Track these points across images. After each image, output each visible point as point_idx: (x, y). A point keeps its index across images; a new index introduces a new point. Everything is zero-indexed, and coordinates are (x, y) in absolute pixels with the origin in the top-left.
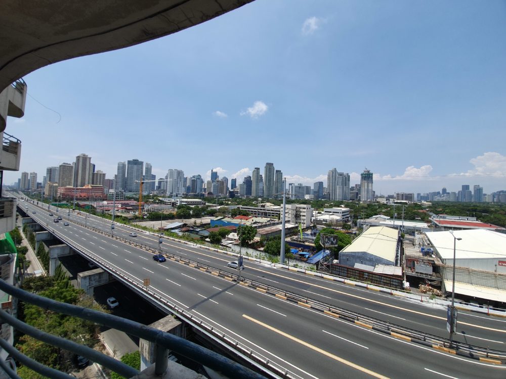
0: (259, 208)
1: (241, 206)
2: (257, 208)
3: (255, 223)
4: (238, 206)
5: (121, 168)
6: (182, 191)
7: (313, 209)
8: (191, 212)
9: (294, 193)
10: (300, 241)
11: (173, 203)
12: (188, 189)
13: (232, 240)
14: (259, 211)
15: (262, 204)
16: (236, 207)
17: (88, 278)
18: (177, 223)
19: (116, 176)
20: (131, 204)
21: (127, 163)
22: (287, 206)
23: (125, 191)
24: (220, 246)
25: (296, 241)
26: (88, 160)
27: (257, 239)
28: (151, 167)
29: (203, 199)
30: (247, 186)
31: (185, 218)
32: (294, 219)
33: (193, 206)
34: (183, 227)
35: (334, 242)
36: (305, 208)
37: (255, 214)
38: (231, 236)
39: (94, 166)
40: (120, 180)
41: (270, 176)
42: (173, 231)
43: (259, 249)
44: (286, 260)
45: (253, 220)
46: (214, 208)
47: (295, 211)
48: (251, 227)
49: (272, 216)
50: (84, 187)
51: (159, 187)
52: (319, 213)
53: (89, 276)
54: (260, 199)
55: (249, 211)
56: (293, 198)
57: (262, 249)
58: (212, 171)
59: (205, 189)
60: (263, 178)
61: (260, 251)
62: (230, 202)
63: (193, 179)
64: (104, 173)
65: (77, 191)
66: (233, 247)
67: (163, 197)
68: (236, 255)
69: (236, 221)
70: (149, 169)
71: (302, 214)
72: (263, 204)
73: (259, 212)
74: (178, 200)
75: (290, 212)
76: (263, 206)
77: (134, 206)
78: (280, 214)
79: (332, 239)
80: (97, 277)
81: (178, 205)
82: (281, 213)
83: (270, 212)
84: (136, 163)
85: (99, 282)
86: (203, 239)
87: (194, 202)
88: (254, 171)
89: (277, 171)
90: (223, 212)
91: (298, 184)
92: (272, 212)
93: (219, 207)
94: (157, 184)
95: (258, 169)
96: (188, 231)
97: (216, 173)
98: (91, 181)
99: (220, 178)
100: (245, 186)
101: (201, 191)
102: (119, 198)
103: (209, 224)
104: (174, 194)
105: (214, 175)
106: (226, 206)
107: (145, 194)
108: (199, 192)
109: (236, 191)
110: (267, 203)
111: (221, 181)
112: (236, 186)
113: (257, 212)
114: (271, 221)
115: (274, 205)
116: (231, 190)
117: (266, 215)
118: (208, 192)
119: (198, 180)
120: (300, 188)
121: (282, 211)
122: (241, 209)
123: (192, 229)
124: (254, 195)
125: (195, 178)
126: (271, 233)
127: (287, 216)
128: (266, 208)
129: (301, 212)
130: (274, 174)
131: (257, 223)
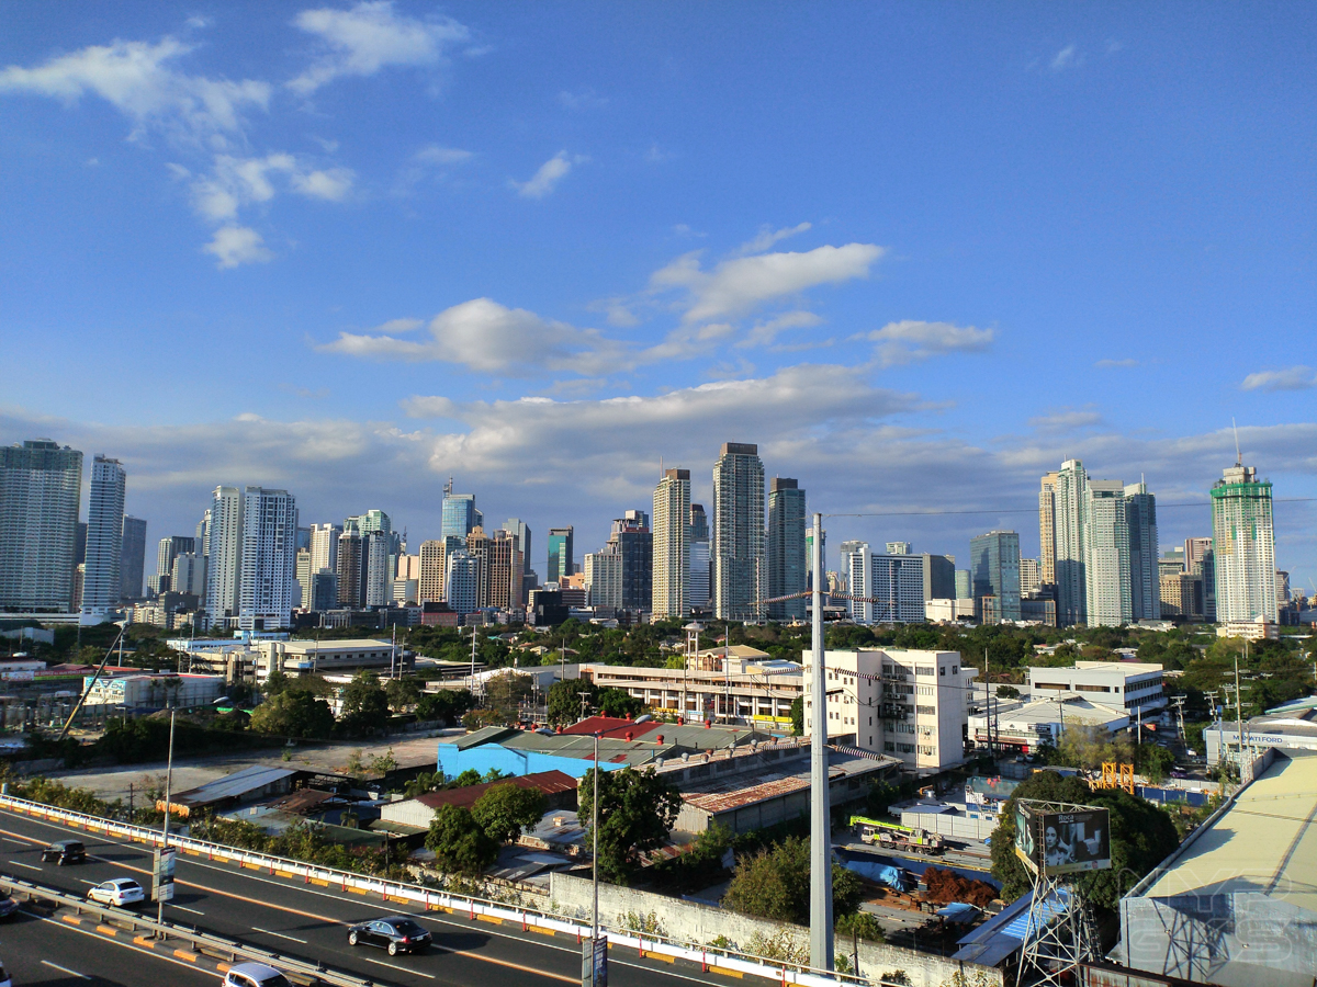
1: (598, 667)
2: (681, 673)
3: (675, 751)
4: (583, 667)
7: (971, 671)
9: (866, 592)
11: (238, 665)
12: (321, 588)
14: (693, 687)
15: (705, 653)
16: (573, 672)
18: (258, 772)
22: (836, 659)
28: (122, 475)
29: (399, 638)
30: (627, 565)
32: (874, 730)
34: (291, 791)
35: (1093, 843)
36: (929, 671)
37: (675, 705)
41: (742, 510)
46: (462, 682)
47: (875, 686)
48: (653, 773)
51: (165, 582)
52: (1002, 693)
54: (693, 628)
60: (711, 521)
62: (538, 650)
63: (349, 533)
66: (560, 891)
70: (110, 486)
71: (914, 700)
72: (713, 653)
73: (694, 694)
76: (715, 664)
78: (799, 701)
79: (1080, 829)
81: (267, 672)
83: (747, 691)
86: (396, 848)
89: (781, 483)
92: (756, 692)
93: (485, 676)
96: (311, 811)
100: (619, 565)
103: (432, 767)
105: (459, 513)
108: (378, 604)
109: (571, 588)
110: (732, 648)
111: (493, 543)
112: (574, 562)
113: (684, 695)
114: (755, 741)
115: (768, 655)
116: (549, 587)
117: (731, 712)
118: (429, 599)
119: (372, 538)
120: (897, 564)
121: (809, 686)
122: (596, 680)
123: (337, 801)
124: (665, 609)
125: (356, 528)
126: (759, 804)
127: (837, 715)
128: (728, 671)
129: (910, 690)
130: (762, 497)
131: (685, 755)
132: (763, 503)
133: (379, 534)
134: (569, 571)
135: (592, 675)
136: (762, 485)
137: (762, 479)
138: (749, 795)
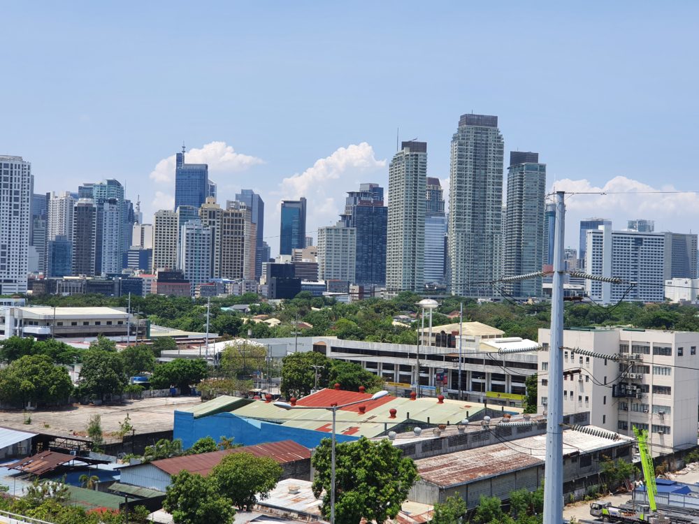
0: (425, 349)
1: (331, 341)
2: (413, 349)
3: (407, 426)
4: (316, 340)
8: (74, 375)
9: (607, 273)
12: (57, 256)
14: (426, 363)
15: (438, 329)
16: (306, 345)
22: (573, 338)
27: (417, 510)
30: (361, 239)
31: (42, 407)
32: (609, 409)
33: (84, 345)
34: (32, 453)
36: (667, 351)
37: (406, 380)
38: (281, 494)
41: (479, 185)
45: (393, 413)
46: (195, 351)
47: (612, 367)
48: (387, 447)
49: (495, 388)
54: (429, 303)
55: (371, 365)
56: (605, 299)
58: (180, 158)
59: (145, 256)
62: (273, 322)
63: (83, 201)
69: (306, 417)
71: (650, 379)
72: (447, 329)
73: (426, 370)
74: (5, 311)
75: (588, 370)
76: (448, 340)
78: (533, 382)
81: (6, 337)
82: (542, 374)
83: (480, 368)
86: (135, 511)
87: (86, 321)
88: (397, 159)
89: (517, 158)
90: (242, 374)
91: (631, 225)
92: (490, 369)
93: (219, 347)
95: (417, 149)
96: (55, 473)
97: (202, 171)
100: (353, 238)
101: (125, 265)
103: (168, 435)
105: (193, 183)
106: (253, 343)
108: (113, 272)
109: (304, 260)
110: (465, 325)
111: (226, 214)
112: (307, 235)
113: (416, 371)
114: (487, 418)
115: (502, 332)
116: (283, 260)
117: (464, 388)
118: (162, 270)
119: (106, 206)
120: (638, 241)
121: (545, 364)
122: (329, 354)
123: (78, 463)
124: (400, 285)
125: (90, 196)
126: (490, 479)
127: (572, 393)
128: (462, 348)
129: (647, 369)
130: (500, 171)
131: (417, 429)
132: (501, 177)
133: (113, 202)
134: (301, 245)
135: (325, 347)
136: (501, 159)
137: (501, 152)
138: (481, 469)
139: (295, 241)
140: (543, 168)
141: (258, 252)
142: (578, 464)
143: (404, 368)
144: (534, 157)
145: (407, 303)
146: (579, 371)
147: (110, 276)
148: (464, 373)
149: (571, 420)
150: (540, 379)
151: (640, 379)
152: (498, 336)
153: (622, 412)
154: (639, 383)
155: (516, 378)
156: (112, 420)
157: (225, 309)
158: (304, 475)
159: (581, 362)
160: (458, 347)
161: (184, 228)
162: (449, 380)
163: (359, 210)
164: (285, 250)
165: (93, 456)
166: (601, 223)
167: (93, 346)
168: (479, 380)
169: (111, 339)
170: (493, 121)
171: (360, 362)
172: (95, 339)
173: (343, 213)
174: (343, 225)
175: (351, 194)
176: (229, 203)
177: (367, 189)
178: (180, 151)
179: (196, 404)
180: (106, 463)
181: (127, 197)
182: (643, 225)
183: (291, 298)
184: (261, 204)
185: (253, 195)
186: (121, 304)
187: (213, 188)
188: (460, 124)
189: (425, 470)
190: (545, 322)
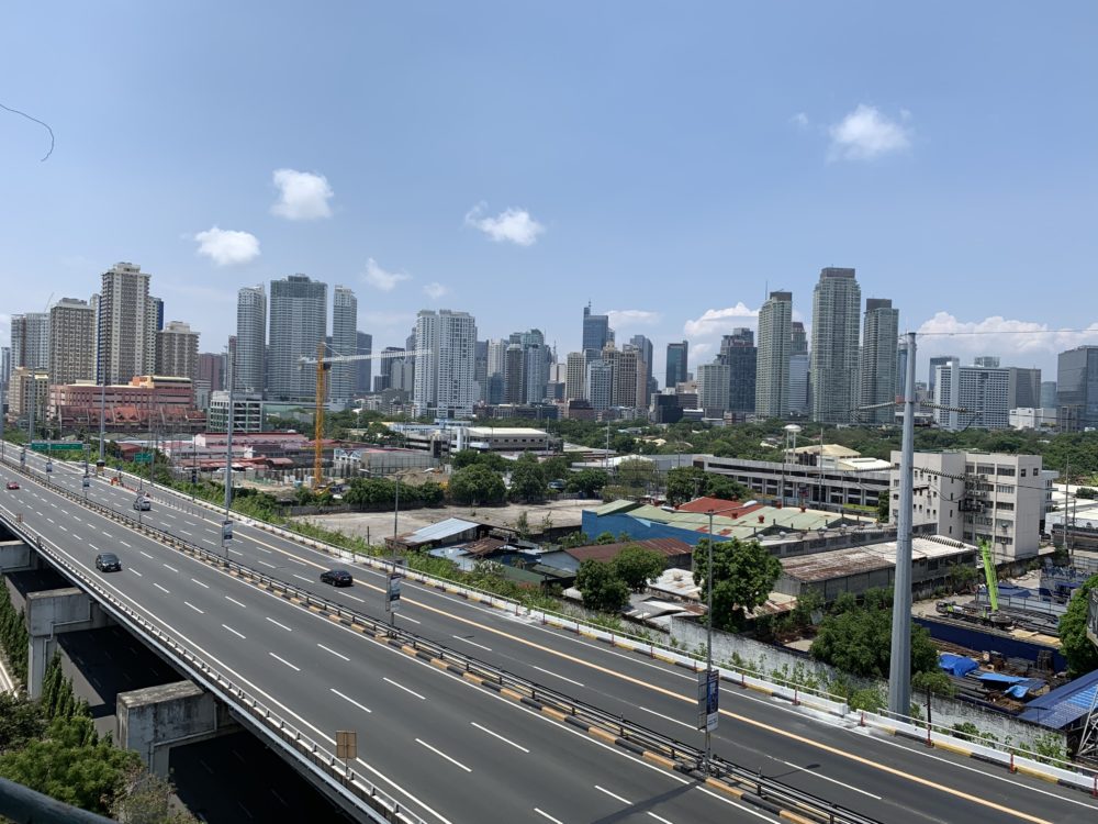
0: (789, 467)
1: (708, 458)
2: (780, 466)
3: (774, 530)
4: (696, 457)
5: (250, 308)
6: (473, 396)
9: (954, 404)
10: (986, 622)
11: (437, 443)
12: (494, 388)
13: (671, 598)
14: (790, 478)
15: (801, 450)
16: (688, 461)
17: (150, 712)
18: (453, 523)
19: (232, 341)
20: (288, 446)
21: (268, 292)
22: (923, 460)
23: (264, 399)
24: (624, 624)
25: (967, 618)
26: (140, 283)
27: (782, 599)
28: (354, 302)
29: (550, 429)
30: (734, 374)
31: (484, 504)
32: (955, 521)
33: (514, 457)
34: (477, 538)
36: (1009, 472)
37: (772, 492)
38: (667, 580)
39: (161, 304)
40: (246, 357)
41: (839, 328)
42: (436, 552)
43: (793, 645)
44: (914, 700)
45: (762, 520)
46: (598, 464)
47: (959, 485)
48: (756, 546)
49: (851, 501)
50: (131, 385)
51: (385, 382)
52: (1082, 494)
53: (156, 705)
54: (791, 427)
55: (742, 479)
56: (953, 425)
57: (804, 645)
59: (560, 388)
60: (809, 338)
61: (796, 653)
62: (660, 442)
63: (513, 346)
64: (193, 330)
65: (110, 398)
66: (678, 631)
67: (403, 419)
68: (690, 662)
69: (687, 520)
70: (347, 312)
71: (994, 496)
72: (809, 449)
73: (791, 484)
74: (457, 430)
75: (936, 486)
76: (810, 459)
77: (297, 452)
78: (885, 497)
80: (180, 712)
81: (457, 450)
82: (893, 490)
83: (838, 484)
84: (299, 288)
85: (187, 728)
86: (553, 587)
87: (515, 439)
88: (765, 307)
90: (636, 483)
91: (978, 361)
92: (847, 485)
93: (617, 461)
94: (376, 371)
95: (783, 298)
96: (494, 554)
97: (604, 321)
98: (151, 363)
99: (620, 343)
101: (545, 395)
102: (247, 422)
103: (578, 528)
104: (442, 406)
105: (596, 331)
106: (644, 458)
107: (336, 407)
108: (536, 401)
109: (685, 392)
110: (825, 447)
111: (623, 355)
112: (689, 371)
113: (782, 485)
114: (844, 525)
115: (858, 454)
116: (668, 392)
117: (824, 500)
118: (573, 399)
119: (531, 350)
120: (984, 375)
121: (897, 482)
122: (707, 469)
123: (510, 548)
124: (767, 412)
125: (519, 342)
126: (847, 577)
127: (921, 507)
128: (822, 466)
129: (991, 488)
130: (858, 316)
131: (782, 533)
132: (858, 321)
133: (536, 346)
134: (684, 379)
135: (703, 463)
136: (859, 305)
137: (858, 300)
138: (838, 569)
139: (678, 376)
140: (896, 312)
141: (648, 385)
142: (926, 567)
143: (771, 482)
144: (888, 303)
145: (774, 428)
146: (927, 488)
147: (533, 404)
148: (824, 488)
149: (920, 529)
150: (891, 494)
151: (985, 496)
152: (855, 457)
153: (967, 524)
154: (984, 499)
155: (870, 493)
156: (537, 516)
157: (621, 431)
158: (687, 567)
159: (930, 480)
160: (818, 466)
161: (589, 366)
162: (811, 493)
163: (732, 351)
164: (670, 383)
165: (520, 543)
166: (949, 359)
167: (520, 458)
168: (837, 494)
169: (534, 453)
170: (851, 273)
171: (732, 476)
172: (522, 452)
173: (719, 353)
174: (719, 363)
175: (726, 337)
176: (624, 346)
177: (740, 333)
178: (587, 305)
179: (599, 505)
180: (531, 549)
181: (546, 343)
182: (989, 361)
183: (676, 422)
184: (651, 346)
185: (644, 339)
186: (540, 426)
187: (612, 334)
188: (822, 276)
189: (787, 567)
190: (897, 446)
